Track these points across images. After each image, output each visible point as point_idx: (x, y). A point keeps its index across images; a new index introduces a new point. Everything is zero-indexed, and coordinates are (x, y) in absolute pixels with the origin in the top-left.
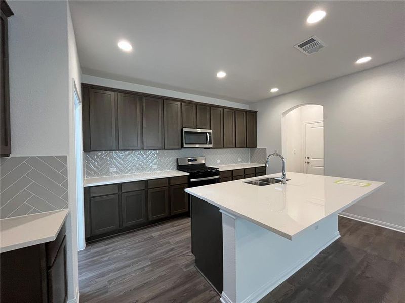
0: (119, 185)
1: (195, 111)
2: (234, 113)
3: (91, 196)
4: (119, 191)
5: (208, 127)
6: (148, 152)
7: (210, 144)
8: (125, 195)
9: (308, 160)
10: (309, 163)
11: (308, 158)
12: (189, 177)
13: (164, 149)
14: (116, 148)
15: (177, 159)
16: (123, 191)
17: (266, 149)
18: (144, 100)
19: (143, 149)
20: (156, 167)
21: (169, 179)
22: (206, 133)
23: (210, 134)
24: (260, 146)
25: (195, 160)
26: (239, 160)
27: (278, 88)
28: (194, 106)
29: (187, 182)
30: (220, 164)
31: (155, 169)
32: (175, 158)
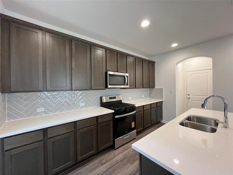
0: (45, 131)
1: (116, 58)
2: (142, 62)
3: (6, 149)
4: (44, 137)
5: (125, 71)
6: (76, 92)
7: (127, 85)
8: (52, 140)
9: (188, 97)
10: (189, 98)
11: (189, 95)
12: (114, 114)
13: (91, 89)
14: (43, 88)
15: (101, 98)
16: (49, 137)
17: (162, 89)
18: (73, 43)
19: (71, 89)
20: (83, 104)
21: (97, 117)
22: (124, 76)
23: (127, 77)
24: (157, 86)
25: (115, 98)
26: (143, 96)
27: (178, 43)
28: (116, 54)
29: (112, 119)
30: (131, 100)
31: (82, 107)
32: (99, 96)
